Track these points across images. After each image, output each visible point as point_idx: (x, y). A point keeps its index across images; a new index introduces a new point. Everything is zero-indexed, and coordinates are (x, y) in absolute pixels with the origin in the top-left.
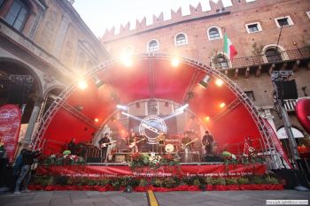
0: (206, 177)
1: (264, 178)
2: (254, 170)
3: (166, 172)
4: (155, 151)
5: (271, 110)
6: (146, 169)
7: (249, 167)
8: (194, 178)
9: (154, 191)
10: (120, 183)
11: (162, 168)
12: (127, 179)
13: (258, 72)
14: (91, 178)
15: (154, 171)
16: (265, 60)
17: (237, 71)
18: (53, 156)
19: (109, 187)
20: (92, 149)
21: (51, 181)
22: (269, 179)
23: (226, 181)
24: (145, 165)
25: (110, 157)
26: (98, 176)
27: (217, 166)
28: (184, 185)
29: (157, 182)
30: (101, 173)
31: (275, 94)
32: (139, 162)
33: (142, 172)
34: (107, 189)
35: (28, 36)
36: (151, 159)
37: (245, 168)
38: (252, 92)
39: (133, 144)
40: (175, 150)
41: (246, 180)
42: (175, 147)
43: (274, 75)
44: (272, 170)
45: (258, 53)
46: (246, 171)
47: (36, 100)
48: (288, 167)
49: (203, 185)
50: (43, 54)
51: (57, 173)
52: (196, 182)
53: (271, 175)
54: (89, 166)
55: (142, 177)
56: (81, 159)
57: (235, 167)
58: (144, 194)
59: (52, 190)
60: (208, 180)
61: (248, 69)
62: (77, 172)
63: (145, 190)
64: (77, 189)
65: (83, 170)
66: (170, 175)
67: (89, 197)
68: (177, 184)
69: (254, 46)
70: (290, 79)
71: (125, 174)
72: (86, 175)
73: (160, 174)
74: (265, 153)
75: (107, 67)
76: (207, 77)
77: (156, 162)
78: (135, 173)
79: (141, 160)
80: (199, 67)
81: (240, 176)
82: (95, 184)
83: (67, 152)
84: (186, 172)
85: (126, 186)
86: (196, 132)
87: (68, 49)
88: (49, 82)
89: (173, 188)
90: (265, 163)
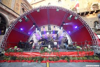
0: (70, 57)
2: (89, 54)
3: (54, 54)
6: (46, 53)
8: (65, 57)
9: (49, 62)
10: (36, 59)
12: (39, 58)
13: (89, 14)
14: (25, 57)
15: (50, 54)
17: (81, 14)
18: (11, 49)
21: (9, 59)
22: (95, 58)
23: (78, 58)
24: (46, 52)
26: (28, 56)
27: (74, 52)
28: (61, 59)
29: (51, 59)
30: (29, 55)
33: (45, 54)
34: (31, 61)
36: (48, 50)
37: (86, 53)
41: (86, 58)
42: (57, 43)
49: (69, 60)
51: (12, 55)
52: (66, 59)
54: (24, 52)
55: (45, 57)
56: (21, 50)
57: (81, 53)
59: (10, 62)
61: (85, 13)
62: (20, 55)
63: (46, 62)
65: (22, 54)
66: (56, 56)
68: (59, 59)
69: (88, 4)
71: (38, 56)
72: (23, 56)
73: (52, 55)
74: (93, 47)
75: (30, 12)
76: (71, 16)
77: (50, 51)
78: (42, 55)
79: (44, 50)
80: (68, 11)
81: (83, 56)
82: (27, 60)
83: (16, 47)
84: (62, 55)
85: (38, 60)
86: (65, 37)
87: (17, 7)
88: (11, 19)
89: (56, 61)
90: (93, 51)
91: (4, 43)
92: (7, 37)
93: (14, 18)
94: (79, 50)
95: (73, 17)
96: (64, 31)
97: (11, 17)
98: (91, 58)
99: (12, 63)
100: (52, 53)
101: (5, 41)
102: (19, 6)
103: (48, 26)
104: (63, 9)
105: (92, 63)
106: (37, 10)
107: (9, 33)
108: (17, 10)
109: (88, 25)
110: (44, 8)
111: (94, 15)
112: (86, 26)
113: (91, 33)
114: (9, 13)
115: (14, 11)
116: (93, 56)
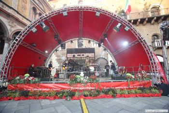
0: (116, 89)
2: (144, 85)
3: (91, 86)
6: (79, 85)
7: (142, 83)
8: (109, 90)
9: (85, 99)
10: (63, 94)
12: (67, 92)
13: (145, 22)
14: (44, 91)
15: (84, 86)
16: (150, 15)
17: (132, 21)
18: (18, 78)
20: (45, 70)
21: (17, 94)
22: (153, 90)
23: (128, 92)
24: (78, 83)
26: (49, 90)
27: (123, 82)
28: (102, 94)
29: (86, 93)
30: (50, 88)
33: (77, 87)
34: (55, 98)
36: (82, 79)
37: (140, 83)
40: (95, 70)
41: (140, 91)
42: (95, 68)
44: (155, 84)
49: (114, 95)
50: (5, 6)
51: (21, 89)
52: (111, 93)
53: (155, 88)
54: (42, 83)
55: (77, 90)
56: (37, 79)
57: (133, 83)
58: (79, 101)
59: (19, 100)
60: (118, 92)
62: (35, 88)
63: (79, 99)
64: (35, 98)
65: (38, 86)
66: (94, 88)
68: (99, 94)
71: (65, 89)
72: (41, 90)
73: (88, 88)
75: (50, 16)
76: (119, 24)
77: (85, 81)
78: (72, 88)
79: (76, 79)
80: (114, 17)
81: (136, 88)
82: (47, 95)
83: (27, 75)
84: (104, 86)
85: (67, 96)
87: (23, 4)
88: (13, 27)
89: (96, 96)
90: (151, 80)
91: (6, 69)
92: (10, 57)
93: (18, 25)
94: (131, 79)
95: (122, 27)
96: (105, 50)
97: (13, 23)
98: (148, 91)
99: (22, 101)
100: (89, 84)
101: (7, 65)
102: (26, 3)
103: (78, 40)
104: (106, 13)
105: (149, 98)
106: (64, 13)
107: (13, 51)
108: (23, 9)
109: (144, 41)
110: (76, 9)
111: (153, 24)
112: (142, 42)
113: (149, 54)
114: (8, 16)
115: (18, 13)
116: (151, 88)
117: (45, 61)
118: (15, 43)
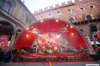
1: (87, 58)
2: (83, 55)
3: (55, 56)
4: (51, 49)
5: (89, 35)
6: (48, 55)
8: (64, 58)
9: (51, 62)
10: (40, 60)
11: (53, 55)
12: (42, 58)
13: (84, 23)
15: (51, 56)
16: (86, 19)
17: (77, 23)
18: (18, 51)
19: (36, 61)
20: (31, 49)
21: (18, 59)
22: (89, 58)
23: (74, 59)
25: (37, 51)
26: (32, 57)
27: (71, 54)
28: (61, 60)
29: (52, 59)
30: (34, 56)
31: (90, 30)
32: (46, 53)
33: (47, 56)
35: (10, 14)
36: (50, 52)
38: (82, 30)
39: (44, 47)
41: (81, 58)
42: (57, 48)
43: (89, 24)
44: (90, 55)
45: (84, 17)
46: (81, 55)
47: (13, 33)
48: (95, 54)
49: (67, 60)
50: (15, 19)
51: (20, 57)
53: (89, 57)
54: (30, 54)
55: (47, 58)
56: (27, 52)
57: (77, 54)
58: (48, 63)
59: (18, 62)
60: (69, 58)
61: (81, 22)
62: (26, 56)
63: (48, 62)
64: (26, 62)
65: (28, 56)
67: (30, 64)
68: (59, 60)
69: (83, 15)
70: (95, 25)
71: (41, 57)
72: (29, 57)
74: (87, 49)
75: (35, 23)
80: (65, 22)
81: (79, 57)
82: (32, 60)
83: (23, 50)
84: (61, 56)
85: (42, 61)
86: (64, 43)
88: (17, 28)
89: (57, 61)
90: (87, 53)
91: (14, 47)
92: (16, 41)
94: (76, 52)
95: (69, 26)
97: (17, 26)
101: (14, 45)
102: (24, 17)
104: (61, 21)
106: (41, 21)
107: (18, 38)
108: (22, 20)
112: (80, 33)
113: (84, 38)
114: (16, 23)
115: (20, 21)
117: (31, 44)
118: (19, 35)
